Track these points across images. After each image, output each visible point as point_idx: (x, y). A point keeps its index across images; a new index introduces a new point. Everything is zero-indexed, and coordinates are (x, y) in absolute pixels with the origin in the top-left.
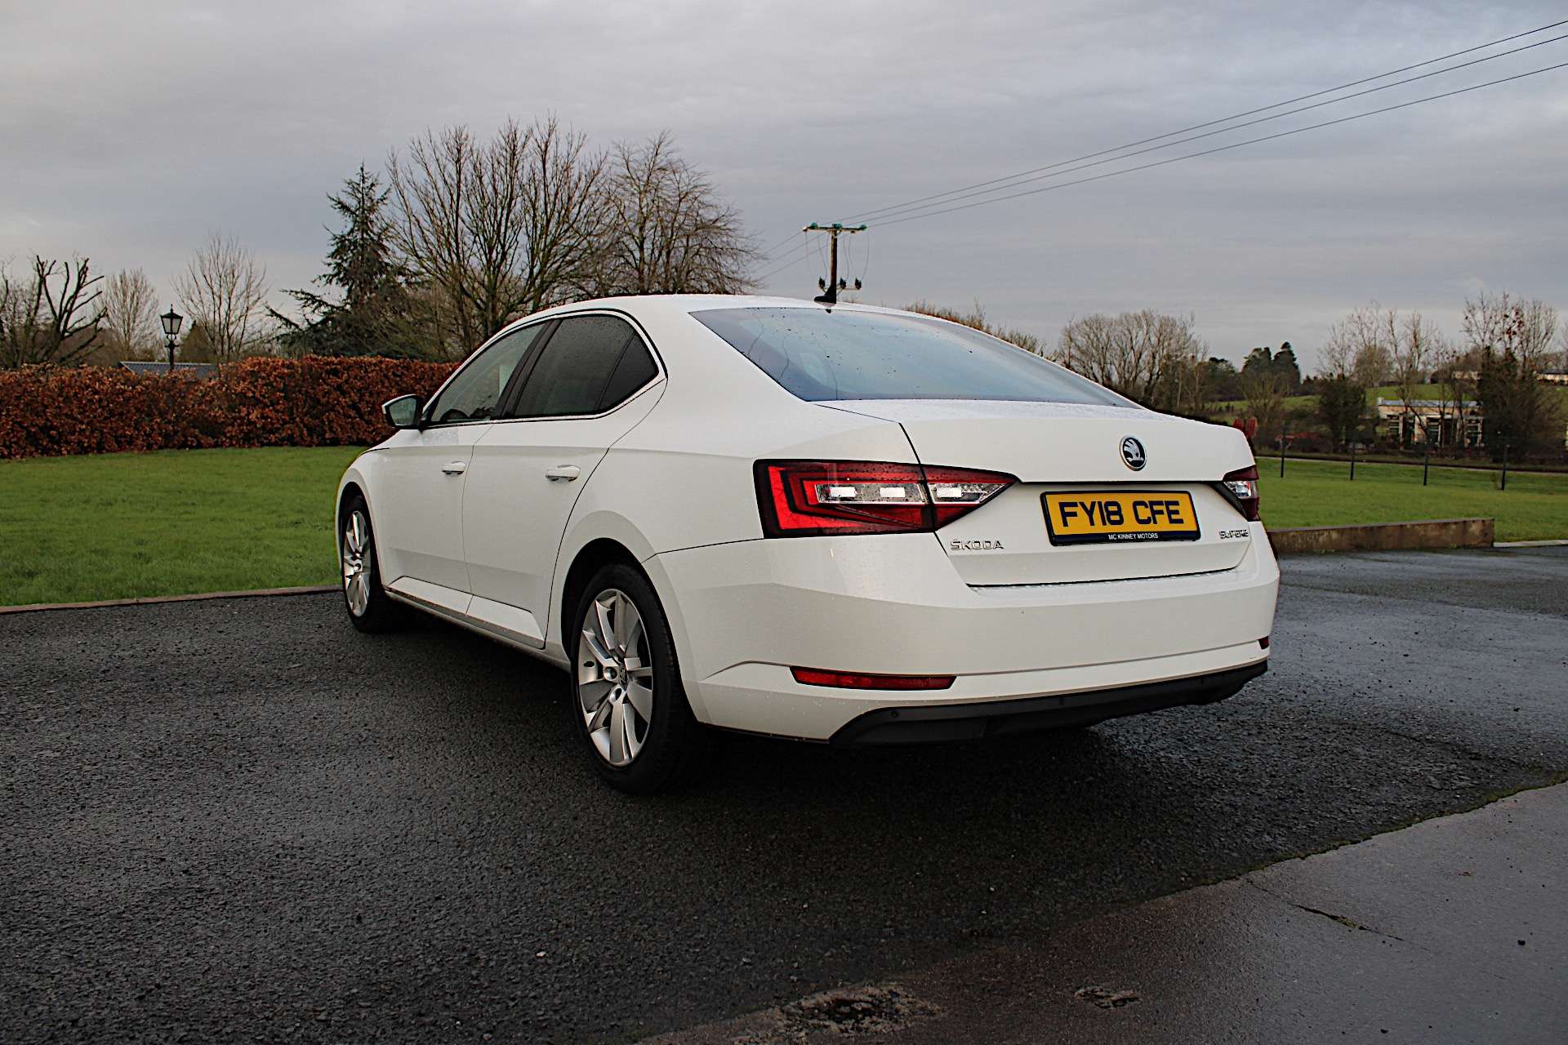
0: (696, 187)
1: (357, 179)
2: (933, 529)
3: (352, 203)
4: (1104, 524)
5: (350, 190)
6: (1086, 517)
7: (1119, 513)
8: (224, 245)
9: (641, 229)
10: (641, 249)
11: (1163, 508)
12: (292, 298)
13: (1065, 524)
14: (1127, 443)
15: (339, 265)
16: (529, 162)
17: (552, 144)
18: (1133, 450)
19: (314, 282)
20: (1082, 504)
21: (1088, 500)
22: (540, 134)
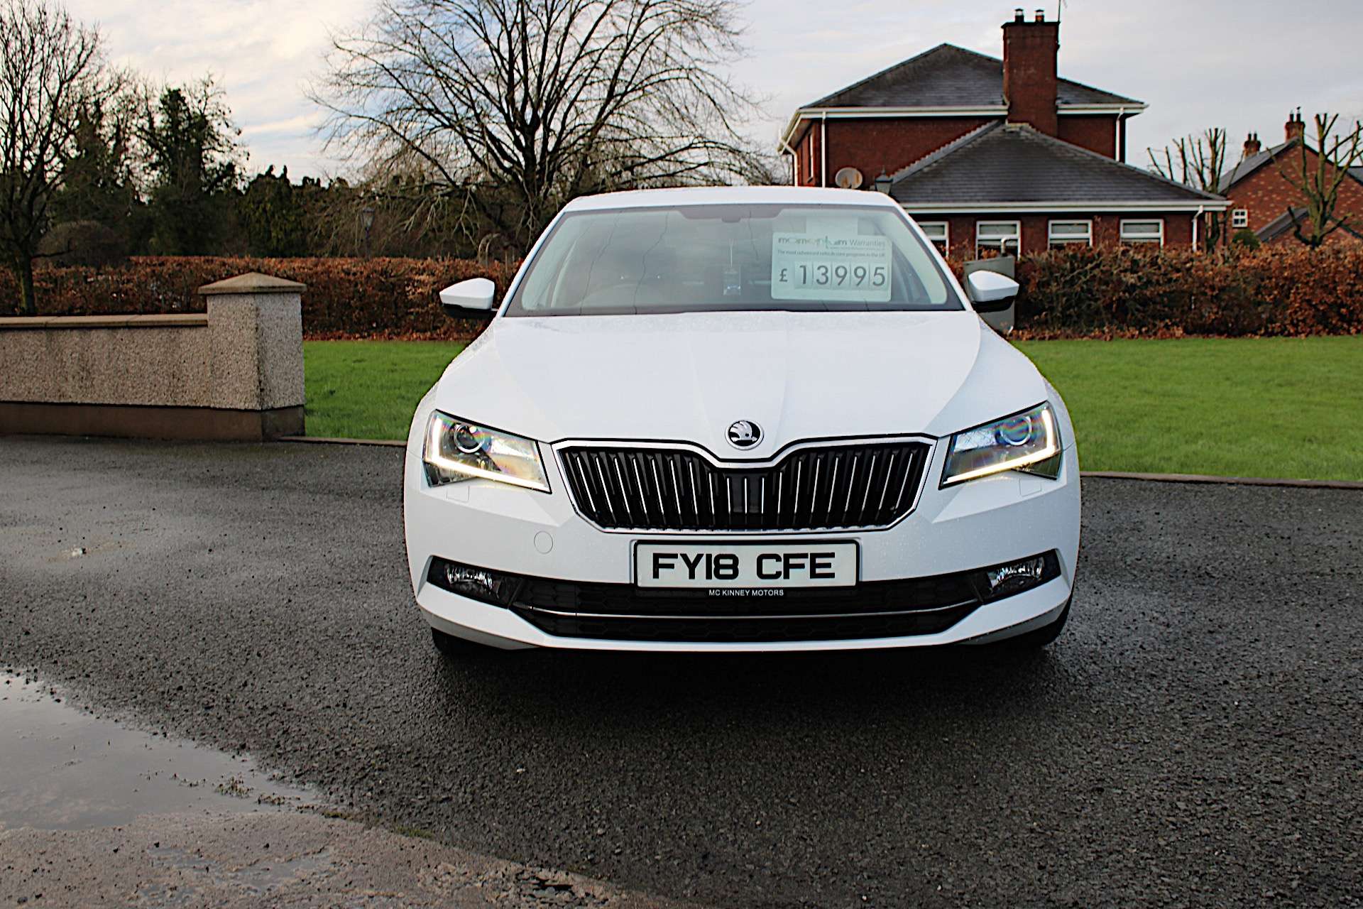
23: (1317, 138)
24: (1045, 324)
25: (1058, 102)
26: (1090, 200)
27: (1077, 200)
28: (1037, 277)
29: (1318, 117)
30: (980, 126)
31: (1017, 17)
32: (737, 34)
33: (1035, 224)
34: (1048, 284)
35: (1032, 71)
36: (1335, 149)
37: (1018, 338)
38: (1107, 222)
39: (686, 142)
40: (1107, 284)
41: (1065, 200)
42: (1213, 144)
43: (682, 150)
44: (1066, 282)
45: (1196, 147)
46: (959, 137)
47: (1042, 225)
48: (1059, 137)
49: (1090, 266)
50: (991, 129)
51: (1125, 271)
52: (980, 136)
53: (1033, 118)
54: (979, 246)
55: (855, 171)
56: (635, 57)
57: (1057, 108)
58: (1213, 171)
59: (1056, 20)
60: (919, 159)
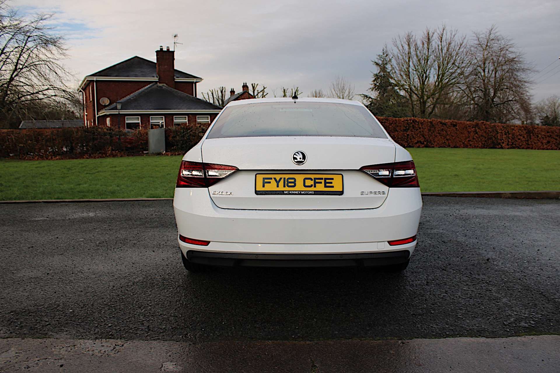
0: (507, 45)
1: (381, 54)
2: (207, 187)
3: (380, 62)
4: (284, 186)
5: (379, 58)
6: (276, 184)
7: (295, 183)
8: (340, 79)
9: (484, 64)
10: (484, 71)
11: (323, 181)
12: (360, 96)
13: (264, 186)
14: (296, 154)
15: (375, 84)
16: (435, 42)
17: (444, 34)
18: (299, 157)
19: (367, 90)
20: (275, 179)
21: (278, 177)
22: (439, 31)
23: (252, 90)
24: (175, 150)
25: (175, 77)
26: (187, 109)
27: (183, 109)
28: (172, 135)
29: (252, 84)
30: (149, 84)
31: (161, 49)
32: (66, 50)
33: (169, 117)
34: (175, 137)
35: (166, 67)
36: (257, 95)
37: (167, 155)
38: (192, 117)
39: (46, 87)
40: (195, 137)
41: (179, 109)
42: (222, 92)
43: (45, 90)
44: (182, 136)
45: (217, 92)
46: (142, 88)
47: (171, 118)
48: (175, 89)
49: (189, 131)
50: (153, 85)
51: (200, 132)
52: (149, 87)
53: (167, 82)
54: (151, 124)
55: (107, 99)
56: (25, 56)
57: (174, 79)
58: (222, 100)
59: (173, 50)
60: (129, 95)
